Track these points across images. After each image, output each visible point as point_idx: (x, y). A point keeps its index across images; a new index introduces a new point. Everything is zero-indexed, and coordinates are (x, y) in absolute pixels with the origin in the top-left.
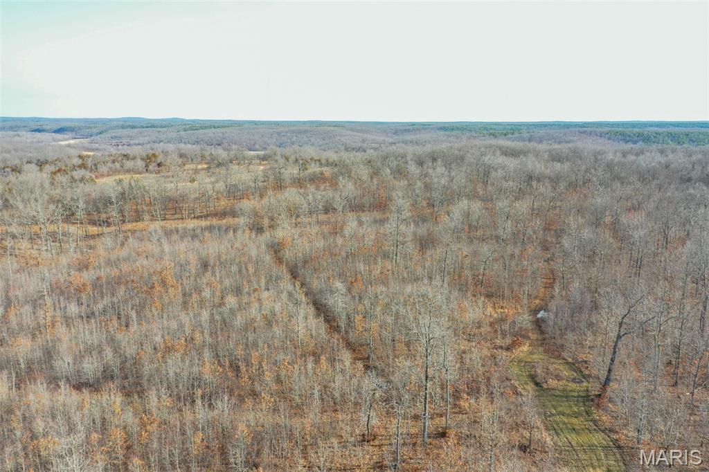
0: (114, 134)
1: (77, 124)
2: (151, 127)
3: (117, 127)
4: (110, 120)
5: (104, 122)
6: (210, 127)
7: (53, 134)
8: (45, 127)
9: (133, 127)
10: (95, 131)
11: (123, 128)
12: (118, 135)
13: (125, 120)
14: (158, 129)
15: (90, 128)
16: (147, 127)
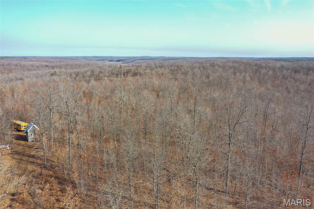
0: (136, 62)
1: (124, 58)
2: (150, 59)
3: (138, 59)
4: (137, 57)
5: (134, 58)
6: (172, 59)
7: (116, 62)
8: (114, 60)
9: (144, 59)
10: (130, 61)
11: (140, 60)
12: (138, 62)
13: (142, 57)
14: (152, 60)
15: (128, 60)
16: (149, 59)
